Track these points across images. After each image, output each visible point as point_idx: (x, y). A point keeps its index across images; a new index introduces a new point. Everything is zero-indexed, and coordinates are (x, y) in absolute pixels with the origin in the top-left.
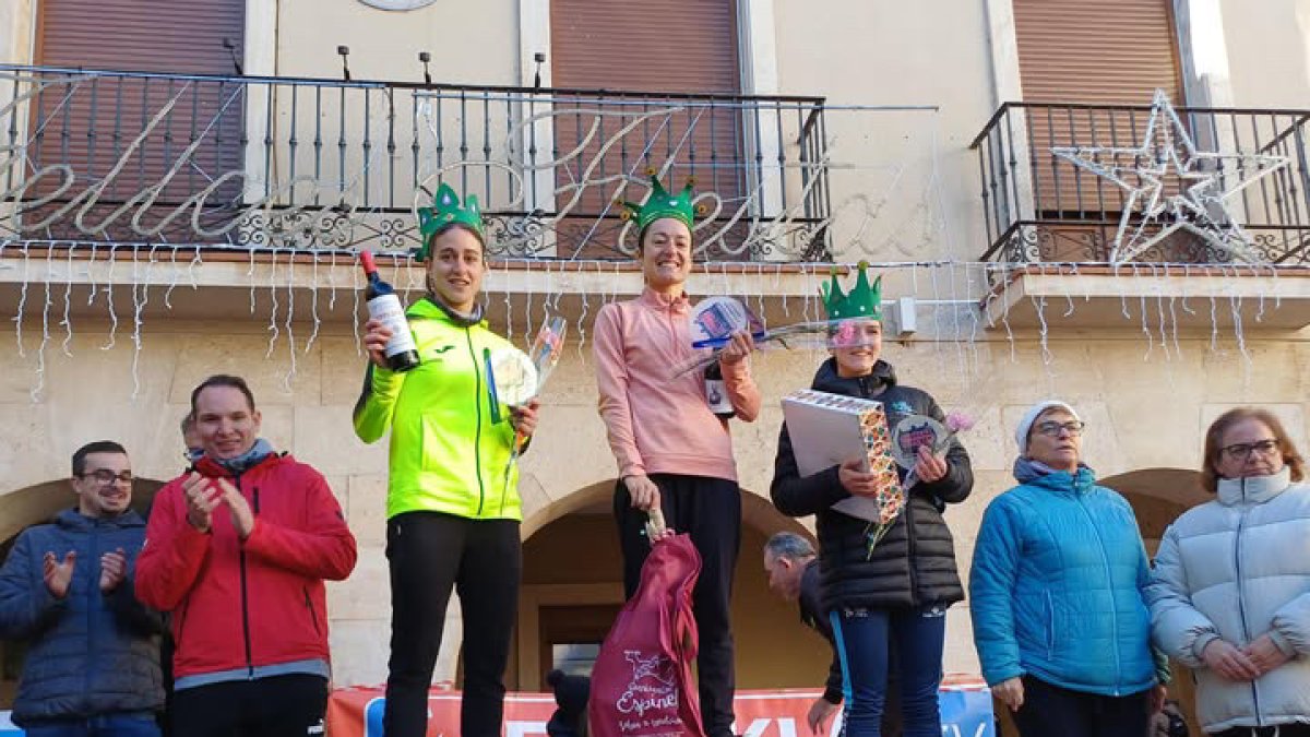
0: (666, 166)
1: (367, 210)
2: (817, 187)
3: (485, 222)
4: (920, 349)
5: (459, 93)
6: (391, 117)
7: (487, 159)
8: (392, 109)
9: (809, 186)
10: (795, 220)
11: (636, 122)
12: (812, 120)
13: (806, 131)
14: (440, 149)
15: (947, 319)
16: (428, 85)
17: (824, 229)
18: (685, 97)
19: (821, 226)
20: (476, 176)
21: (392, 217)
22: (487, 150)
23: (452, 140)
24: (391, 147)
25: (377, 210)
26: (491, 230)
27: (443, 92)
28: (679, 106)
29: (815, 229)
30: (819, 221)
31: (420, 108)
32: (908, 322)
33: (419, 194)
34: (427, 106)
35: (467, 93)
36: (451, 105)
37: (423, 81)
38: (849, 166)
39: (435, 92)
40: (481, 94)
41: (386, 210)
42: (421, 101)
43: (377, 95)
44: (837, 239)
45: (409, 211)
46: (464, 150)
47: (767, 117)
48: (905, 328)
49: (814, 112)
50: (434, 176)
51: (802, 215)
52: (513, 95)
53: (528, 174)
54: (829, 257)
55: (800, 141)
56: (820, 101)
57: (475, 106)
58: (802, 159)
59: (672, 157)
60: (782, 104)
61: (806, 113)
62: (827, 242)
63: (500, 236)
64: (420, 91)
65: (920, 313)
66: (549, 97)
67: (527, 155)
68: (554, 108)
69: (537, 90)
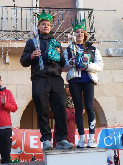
0: (62, 22)
1: (2, 31)
2: (92, 26)
3: (26, 33)
4: (113, 58)
5: (21, 8)
6: (7, 13)
7: (26, 21)
8: (7, 11)
9: (90, 26)
10: (88, 33)
11: (56, 14)
12: (91, 13)
13: (90, 15)
14: (17, 19)
15: (119, 52)
16: (15, 7)
17: (94, 34)
18: (66, 9)
19: (93, 34)
20: (24, 24)
21: (7, 32)
22: (26, 19)
23: (19, 18)
24: (7, 19)
25: (4, 31)
26: (27, 35)
27: (18, 8)
28: (64, 11)
29: (92, 34)
30: (93, 33)
31: (13, 11)
32: (111, 53)
33: (13, 28)
34: (14, 11)
35: (22, 8)
36: (19, 10)
37: (14, 6)
38: (98, 22)
39: (16, 8)
40: (25, 8)
41: (6, 31)
42: (13, 10)
43: (4, 9)
44: (96, 36)
45: (10, 31)
46: (22, 19)
47: (82, 13)
48: (110, 54)
49: (91, 12)
50: (16, 24)
51: (89, 32)
52: (32, 9)
53: (34, 24)
54: (95, 40)
55: (88, 18)
56: (92, 9)
57: (24, 11)
58: (89, 21)
59: (63, 20)
60: (85, 10)
61: (90, 12)
62: (94, 37)
63: (29, 36)
64: (13, 8)
65: (113, 51)
66: (39, 9)
67: (34, 20)
68: (40, 11)
69: (36, 7)
